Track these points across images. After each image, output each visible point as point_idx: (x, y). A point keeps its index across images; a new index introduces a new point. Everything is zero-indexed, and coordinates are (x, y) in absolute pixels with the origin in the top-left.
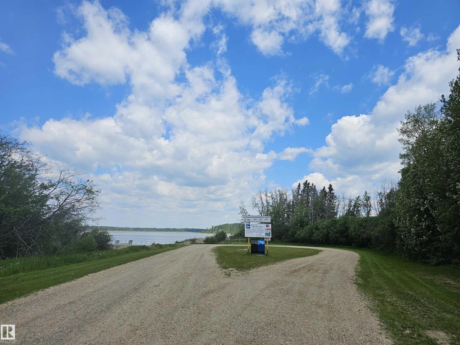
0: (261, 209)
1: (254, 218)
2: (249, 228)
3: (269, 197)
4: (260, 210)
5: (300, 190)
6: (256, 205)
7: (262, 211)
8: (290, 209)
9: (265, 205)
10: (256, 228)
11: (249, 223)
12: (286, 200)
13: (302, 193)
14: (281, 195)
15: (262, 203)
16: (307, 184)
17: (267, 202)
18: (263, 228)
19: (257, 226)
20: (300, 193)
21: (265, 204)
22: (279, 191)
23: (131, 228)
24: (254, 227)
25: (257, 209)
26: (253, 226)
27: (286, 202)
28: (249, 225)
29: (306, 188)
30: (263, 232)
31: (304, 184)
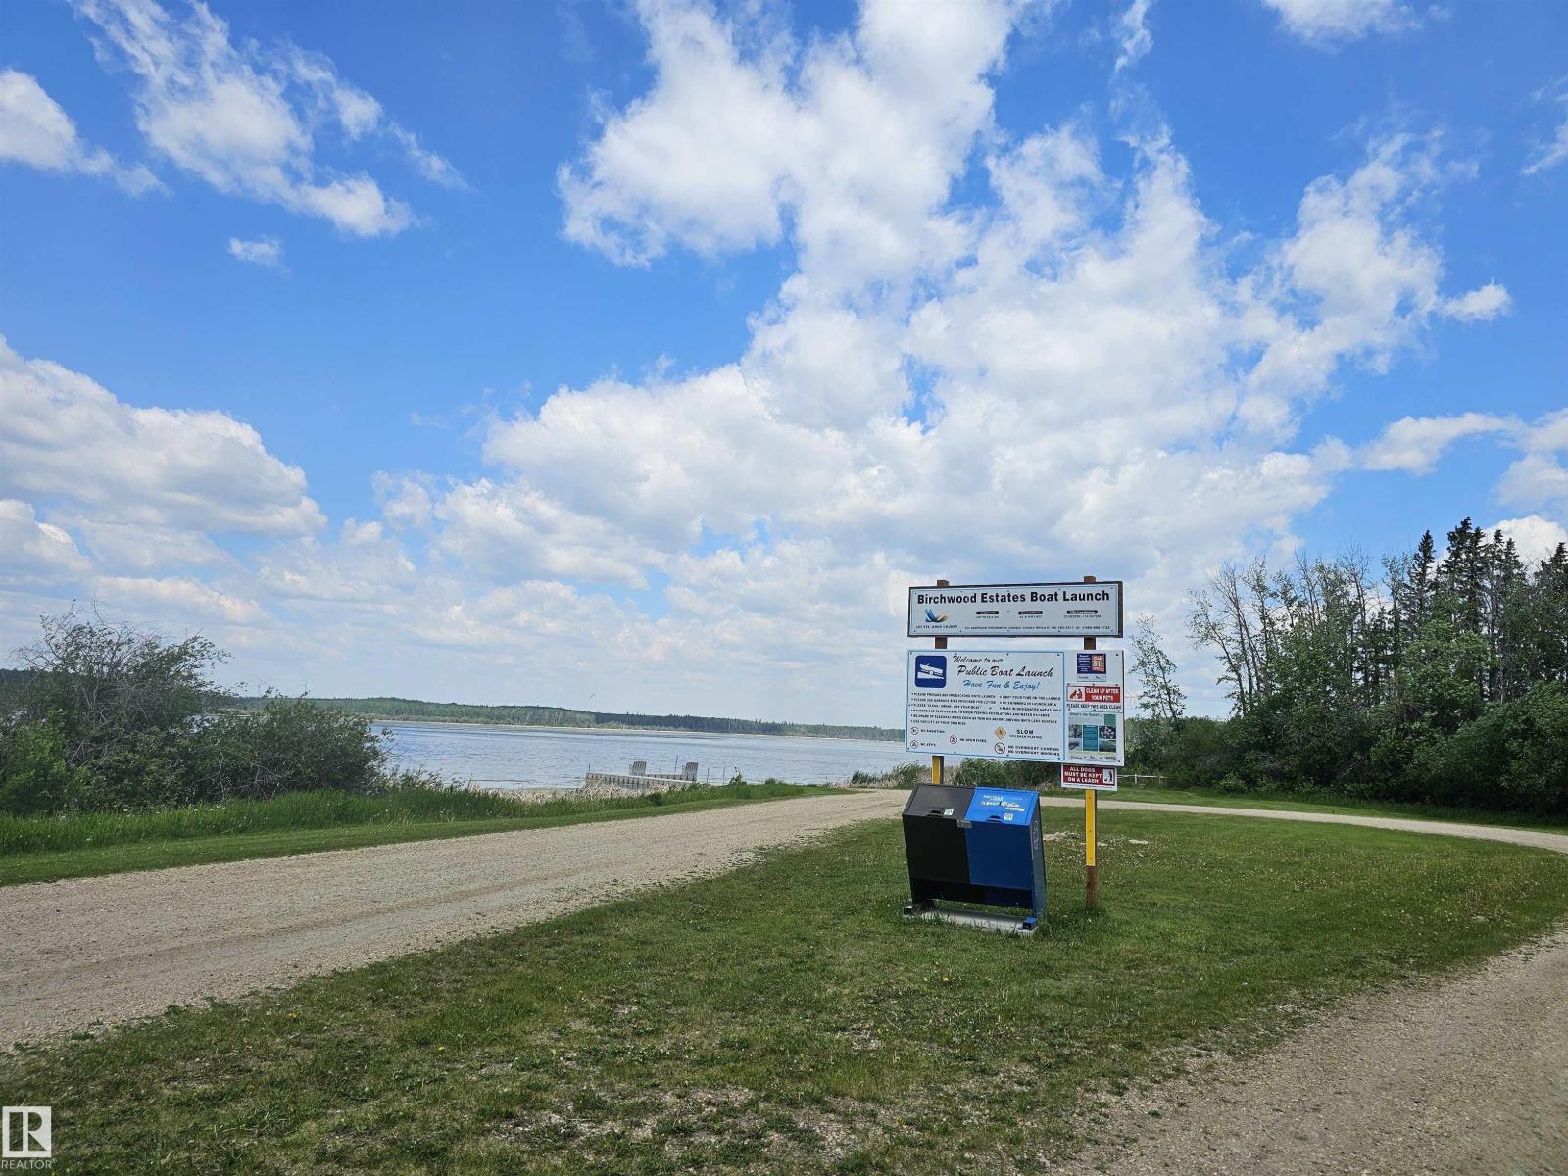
0: (1233, 648)
1: (980, 606)
2: (941, 683)
3: (1271, 595)
4: (1232, 652)
5: (1432, 566)
6: (1211, 631)
7: (1242, 657)
8: (1379, 649)
9: (1252, 632)
10: (998, 680)
11: (941, 641)
12: (1359, 607)
13: (1443, 579)
14: (1333, 587)
15: (1242, 625)
16: (1469, 536)
17: (1263, 618)
18: (1051, 688)
19: (1003, 667)
20: (1431, 575)
21: (1256, 627)
22: (1321, 569)
23: (800, 726)
24: (974, 679)
25: (1215, 648)
26: (970, 666)
27: (1359, 618)
28: (940, 662)
29: (1464, 556)
30: (1053, 716)
31: (1452, 537)
